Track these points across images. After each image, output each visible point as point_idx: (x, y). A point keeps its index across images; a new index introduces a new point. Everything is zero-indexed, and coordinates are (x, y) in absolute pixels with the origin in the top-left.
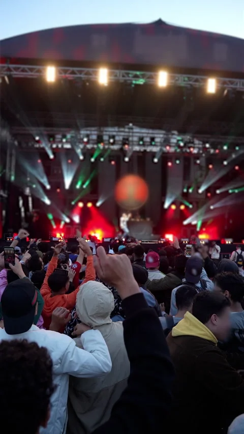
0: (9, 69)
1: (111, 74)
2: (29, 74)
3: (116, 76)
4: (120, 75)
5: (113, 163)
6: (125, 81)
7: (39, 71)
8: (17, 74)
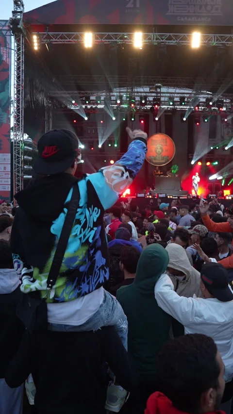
0: (48, 37)
1: (145, 37)
2: (66, 41)
3: (150, 39)
4: (154, 38)
5: (142, 122)
6: (159, 43)
7: (77, 37)
8: (56, 41)
